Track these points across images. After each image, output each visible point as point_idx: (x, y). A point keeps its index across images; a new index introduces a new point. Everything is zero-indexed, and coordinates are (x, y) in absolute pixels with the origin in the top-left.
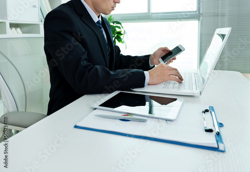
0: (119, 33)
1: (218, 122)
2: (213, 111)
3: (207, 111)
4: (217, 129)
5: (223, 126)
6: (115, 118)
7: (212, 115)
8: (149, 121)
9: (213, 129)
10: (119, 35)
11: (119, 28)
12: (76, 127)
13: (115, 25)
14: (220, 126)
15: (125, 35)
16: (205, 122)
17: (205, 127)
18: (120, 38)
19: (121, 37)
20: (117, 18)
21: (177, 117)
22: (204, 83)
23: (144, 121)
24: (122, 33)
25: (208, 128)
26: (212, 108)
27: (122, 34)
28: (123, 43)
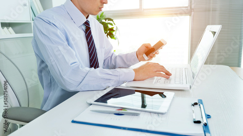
0: (112, 30)
1: (205, 114)
2: (202, 104)
3: (196, 104)
4: (204, 121)
5: (210, 117)
6: (110, 113)
7: (200, 107)
8: (142, 115)
9: (201, 121)
10: (112, 32)
11: (111, 24)
12: (73, 122)
13: (107, 21)
14: (208, 118)
15: (117, 32)
16: (194, 114)
17: (194, 119)
18: (112, 34)
19: (114, 33)
20: (109, 15)
21: (168, 110)
22: (193, 78)
23: (137, 115)
24: (114, 29)
25: (197, 120)
26: (201, 101)
27: (114, 31)
28: (115, 39)
